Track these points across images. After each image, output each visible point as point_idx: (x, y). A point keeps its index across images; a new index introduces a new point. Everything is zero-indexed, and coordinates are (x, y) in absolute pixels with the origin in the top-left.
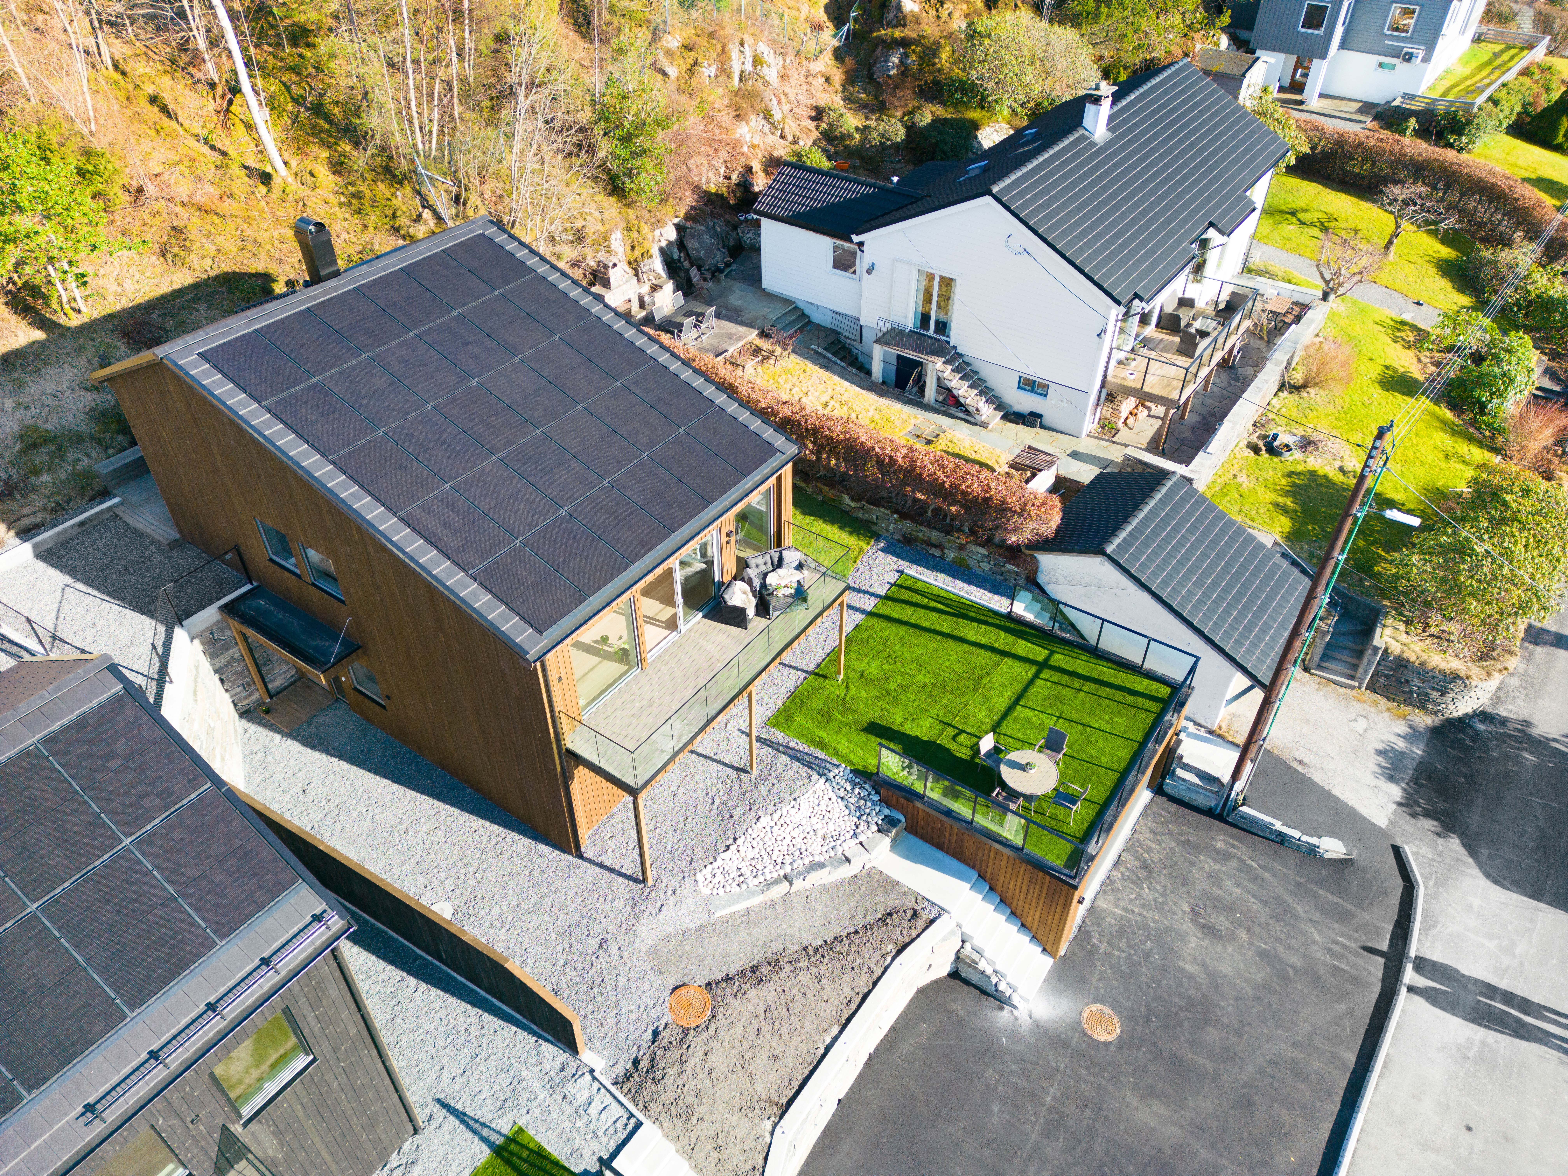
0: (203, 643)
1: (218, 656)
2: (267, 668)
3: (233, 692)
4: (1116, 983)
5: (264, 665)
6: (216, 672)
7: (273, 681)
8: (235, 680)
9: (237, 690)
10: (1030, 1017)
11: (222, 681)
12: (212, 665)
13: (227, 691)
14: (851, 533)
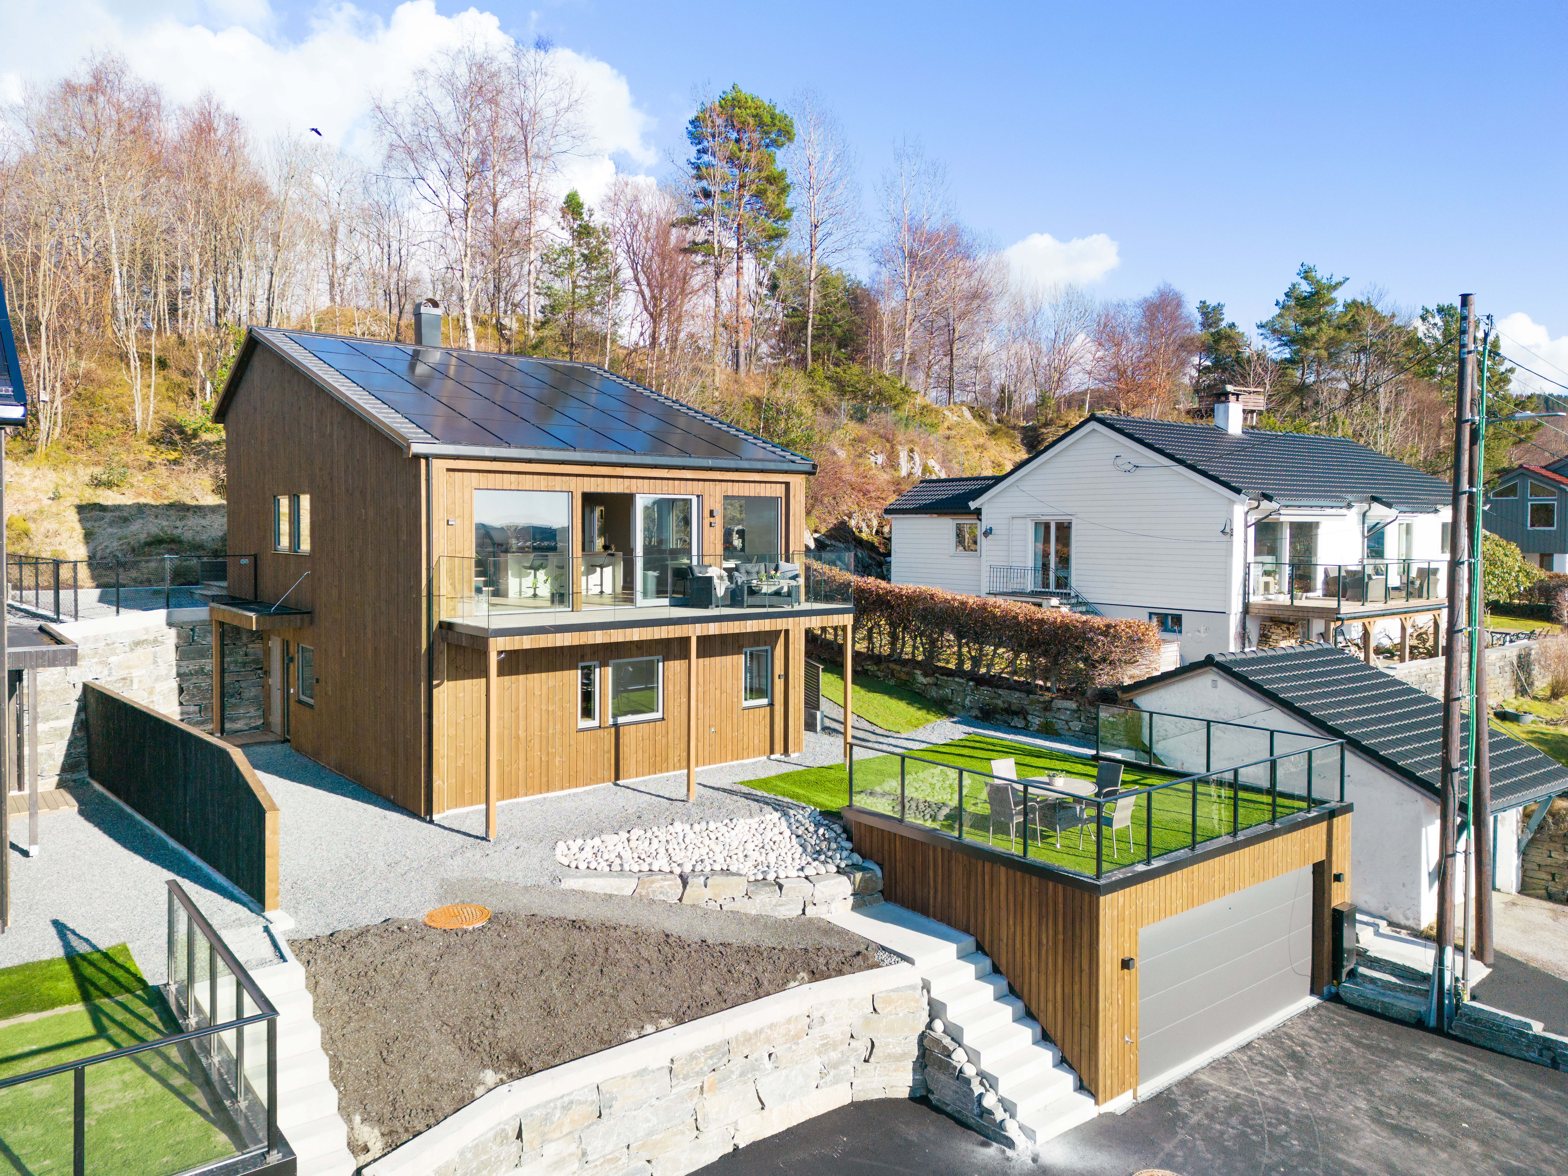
0: (179, 636)
1: (189, 659)
2: (233, 701)
3: (186, 709)
4: (1209, 1156)
5: (232, 696)
6: (179, 675)
7: (233, 720)
8: (194, 696)
9: (192, 709)
10: (1034, 1160)
11: (181, 690)
12: (179, 666)
13: (181, 704)
14: (919, 709)
